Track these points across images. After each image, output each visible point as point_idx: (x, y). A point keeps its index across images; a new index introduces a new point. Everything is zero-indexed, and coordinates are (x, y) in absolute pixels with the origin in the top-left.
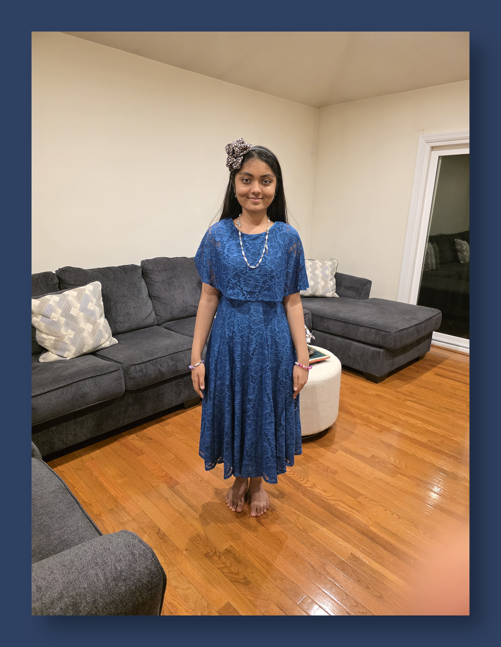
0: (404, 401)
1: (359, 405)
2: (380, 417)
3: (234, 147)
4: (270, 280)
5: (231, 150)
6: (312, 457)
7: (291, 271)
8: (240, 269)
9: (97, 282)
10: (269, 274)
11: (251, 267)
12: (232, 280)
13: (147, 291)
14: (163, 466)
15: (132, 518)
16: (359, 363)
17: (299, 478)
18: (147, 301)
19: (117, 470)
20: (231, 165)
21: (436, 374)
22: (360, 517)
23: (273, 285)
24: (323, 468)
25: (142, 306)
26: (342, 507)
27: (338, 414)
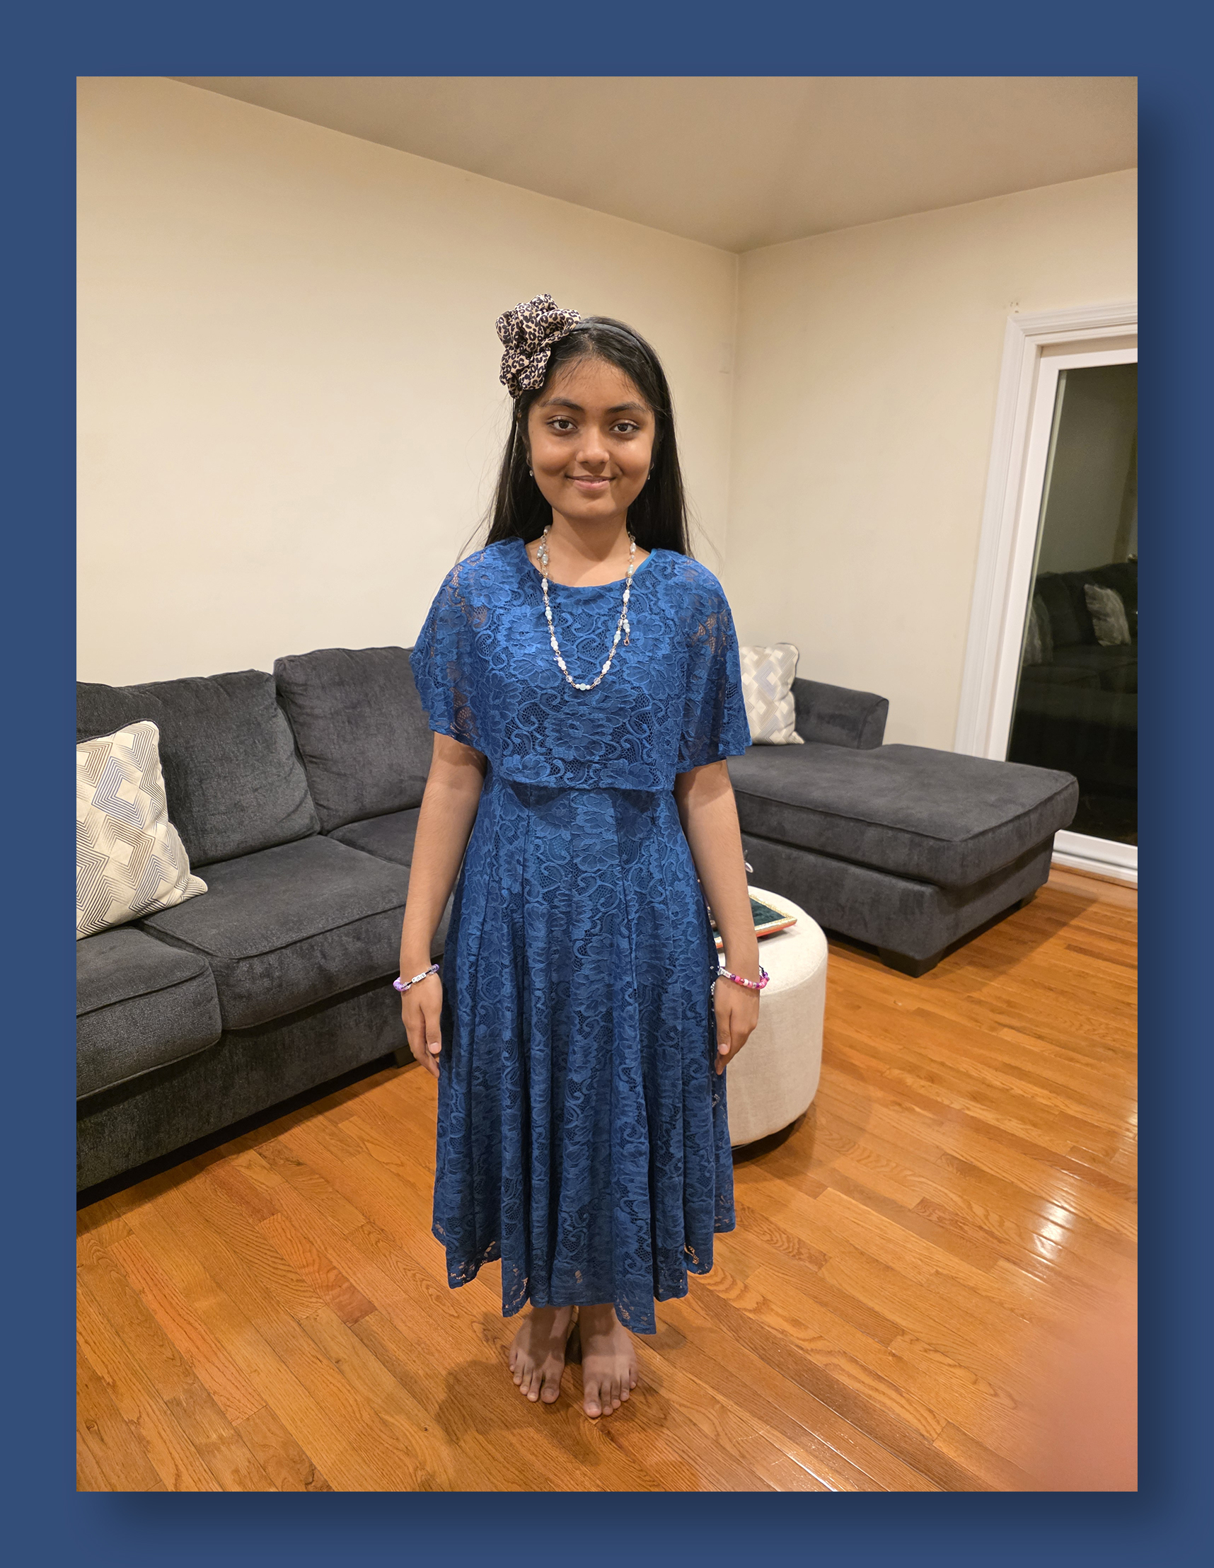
0: (993, 1029)
1: (873, 1044)
2: (932, 1078)
3: (521, 322)
4: (636, 728)
5: (513, 330)
6: (752, 1211)
7: (698, 697)
8: (544, 692)
9: (145, 722)
10: (632, 709)
11: (578, 686)
12: (521, 726)
13: (292, 741)
14: (330, 1251)
15: (232, 1432)
16: (866, 925)
17: (721, 1282)
18: (291, 769)
19: (196, 1268)
20: (515, 377)
21: (1069, 947)
22: (903, 1407)
23: (644, 742)
24: (786, 1245)
25: (277, 784)
26: (850, 1375)
27: (821, 1073)
